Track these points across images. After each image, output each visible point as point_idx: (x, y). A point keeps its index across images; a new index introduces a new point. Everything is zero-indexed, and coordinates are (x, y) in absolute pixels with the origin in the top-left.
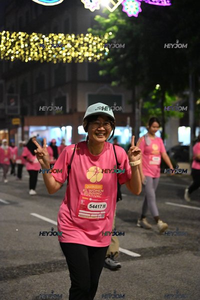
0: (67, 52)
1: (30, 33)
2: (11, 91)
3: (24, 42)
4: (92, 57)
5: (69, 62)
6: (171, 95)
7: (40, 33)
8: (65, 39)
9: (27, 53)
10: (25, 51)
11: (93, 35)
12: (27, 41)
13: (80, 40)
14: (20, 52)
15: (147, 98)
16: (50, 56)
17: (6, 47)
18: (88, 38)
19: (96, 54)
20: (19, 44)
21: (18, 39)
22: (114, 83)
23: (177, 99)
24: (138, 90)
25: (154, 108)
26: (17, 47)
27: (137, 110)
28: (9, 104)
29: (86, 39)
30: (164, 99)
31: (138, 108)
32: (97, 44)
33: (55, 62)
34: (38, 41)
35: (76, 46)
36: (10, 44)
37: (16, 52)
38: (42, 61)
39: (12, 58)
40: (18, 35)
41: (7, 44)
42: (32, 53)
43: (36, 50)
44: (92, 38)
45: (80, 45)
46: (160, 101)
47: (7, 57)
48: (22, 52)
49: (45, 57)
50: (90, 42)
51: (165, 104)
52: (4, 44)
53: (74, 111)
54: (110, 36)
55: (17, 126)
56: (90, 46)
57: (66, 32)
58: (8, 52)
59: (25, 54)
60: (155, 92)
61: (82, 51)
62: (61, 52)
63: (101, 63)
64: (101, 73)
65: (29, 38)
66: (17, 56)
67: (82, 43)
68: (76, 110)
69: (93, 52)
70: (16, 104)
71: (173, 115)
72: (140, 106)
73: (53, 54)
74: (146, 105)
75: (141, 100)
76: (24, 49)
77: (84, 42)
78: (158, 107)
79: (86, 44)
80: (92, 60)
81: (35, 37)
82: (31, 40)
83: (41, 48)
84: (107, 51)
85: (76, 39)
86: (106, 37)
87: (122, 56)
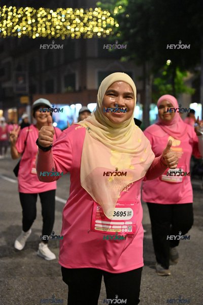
0: (75, 28)
1: (37, 8)
2: (19, 68)
3: (32, 17)
4: (101, 32)
5: (77, 37)
6: (182, 71)
7: (48, 8)
8: (73, 14)
9: (35, 29)
10: (32, 27)
11: (103, 9)
12: (34, 16)
13: (89, 15)
14: (27, 28)
15: (157, 74)
16: (58, 31)
17: (13, 23)
18: (97, 12)
19: (106, 29)
20: (26, 20)
21: (25, 15)
22: (123, 59)
23: (189, 75)
24: (149, 66)
25: (165, 84)
26: (24, 23)
27: (148, 87)
28: (17, 82)
29: (95, 14)
30: (175, 75)
31: (149, 84)
32: (106, 19)
33: (63, 38)
34: (46, 16)
35: (86, 20)
36: (17, 20)
37: (22, 29)
38: (50, 37)
39: (19, 34)
40: (24, 10)
41: (14, 20)
42: (39, 29)
43: (44, 25)
44: (102, 13)
45: (89, 20)
46: (171, 77)
47: (14, 33)
48: (30, 29)
49: (53, 33)
50: (99, 17)
51: (176, 80)
52: (11, 20)
53: (83, 88)
54: (119, 10)
55: (25, 105)
56: (100, 21)
57: (75, 7)
58: (15, 28)
59: (32, 30)
60: (166, 68)
61: (91, 26)
62: (69, 28)
63: (110, 39)
65: (37, 13)
66: (24, 32)
67: (91, 17)
68: (85, 88)
69: (102, 27)
70: (25, 82)
71: (184, 91)
72: (151, 82)
73: (61, 30)
74: (157, 81)
75: (152, 77)
76: (32, 25)
77: (93, 17)
78: (169, 84)
79: (95, 19)
80: (102, 36)
81: (42, 12)
82: (39, 15)
83: (48, 24)
84: (117, 25)
85: (85, 13)
86: (116, 12)
87: (132, 31)
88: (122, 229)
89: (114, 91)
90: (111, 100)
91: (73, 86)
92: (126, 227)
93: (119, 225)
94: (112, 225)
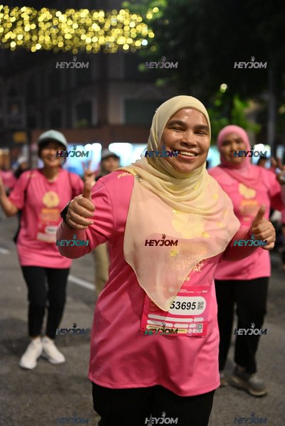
0: (92, 38)
1: (38, 8)
2: (13, 93)
3: (31, 22)
4: (130, 45)
5: (96, 51)
6: (243, 99)
7: (53, 8)
8: (90, 18)
9: (35, 38)
10: (32, 35)
11: (132, 12)
12: (34, 20)
13: (113, 20)
14: (24, 37)
16: (68, 42)
17: (5, 28)
18: (123, 15)
19: (135, 40)
20: (23, 26)
21: (20, 18)
22: (160, 82)
23: (252, 106)
25: (218, 118)
26: (19, 29)
28: (9, 111)
29: (120, 18)
30: (232, 106)
32: (136, 25)
33: (75, 52)
34: (51, 21)
35: (107, 26)
36: (9, 25)
37: (17, 38)
38: (56, 50)
39: (13, 45)
40: (20, 12)
41: (5, 25)
42: (41, 38)
43: (48, 33)
45: (112, 27)
46: (226, 108)
47: (5, 43)
48: (28, 37)
49: (61, 45)
50: (126, 22)
51: (234, 113)
53: (103, 122)
54: (155, 13)
55: (20, 145)
56: (126, 28)
57: (93, 8)
58: (7, 37)
59: (31, 40)
60: (219, 95)
61: (115, 35)
62: (83, 37)
63: (142, 54)
64: (142, 67)
65: (38, 16)
66: (20, 43)
67: (114, 23)
68: (106, 121)
69: (130, 37)
70: (20, 113)
73: (72, 40)
76: (31, 32)
78: (223, 117)
79: (120, 26)
80: (130, 49)
81: (45, 14)
82: (40, 19)
83: (54, 31)
84: (152, 35)
85: (106, 17)
86: (150, 16)
87: (172, 43)
88: (188, 328)
89: (180, 123)
90: (175, 136)
91: (89, 118)
92: (194, 326)
93: (185, 323)
94: (174, 323)
